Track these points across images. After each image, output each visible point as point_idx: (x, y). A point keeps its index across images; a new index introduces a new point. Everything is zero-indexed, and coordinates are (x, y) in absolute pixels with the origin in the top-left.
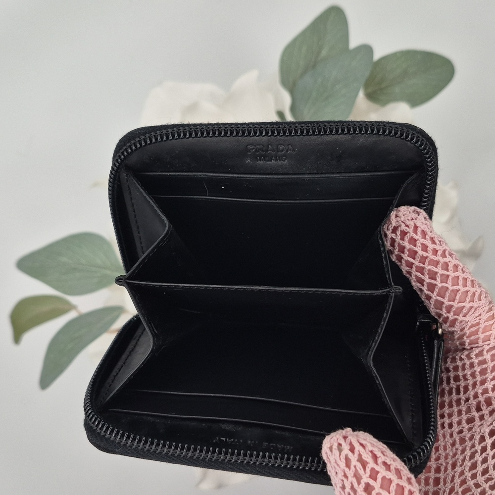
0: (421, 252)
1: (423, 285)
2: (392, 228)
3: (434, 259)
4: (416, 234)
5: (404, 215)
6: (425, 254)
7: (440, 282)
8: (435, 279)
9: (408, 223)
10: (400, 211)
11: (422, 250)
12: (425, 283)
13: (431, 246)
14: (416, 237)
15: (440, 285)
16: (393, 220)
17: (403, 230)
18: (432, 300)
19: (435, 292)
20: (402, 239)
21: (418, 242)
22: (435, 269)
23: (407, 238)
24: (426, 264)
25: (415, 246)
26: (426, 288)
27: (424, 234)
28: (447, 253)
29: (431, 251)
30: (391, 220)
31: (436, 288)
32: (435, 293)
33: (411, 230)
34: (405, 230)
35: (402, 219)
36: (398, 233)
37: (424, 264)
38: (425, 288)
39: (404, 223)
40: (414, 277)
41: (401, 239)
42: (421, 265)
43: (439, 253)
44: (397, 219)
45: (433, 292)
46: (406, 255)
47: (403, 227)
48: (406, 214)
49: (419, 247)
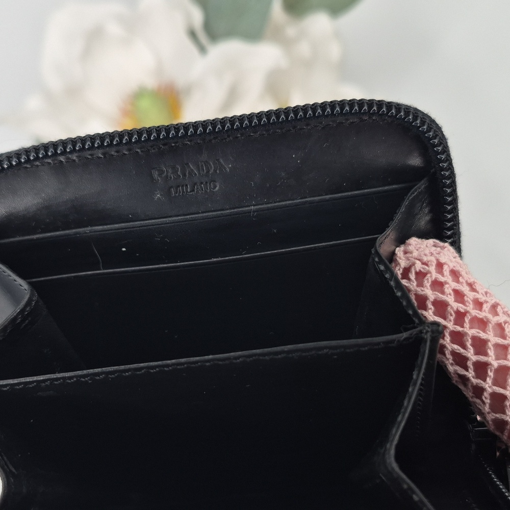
0: (454, 305)
1: (466, 369)
2: (401, 270)
3: (478, 315)
4: (443, 275)
5: (417, 250)
6: (461, 307)
7: (494, 357)
8: (486, 354)
9: (425, 259)
10: (410, 245)
11: (456, 301)
12: (470, 364)
13: (470, 295)
14: (442, 279)
15: (495, 364)
16: (400, 259)
17: (420, 271)
18: (485, 394)
19: (488, 379)
20: (420, 284)
21: (447, 286)
22: (483, 335)
23: (427, 283)
24: (467, 325)
25: (443, 293)
26: (473, 373)
27: (455, 274)
28: (499, 309)
29: (471, 303)
30: (398, 259)
31: (489, 372)
32: (489, 381)
33: (432, 269)
34: (422, 270)
35: (415, 254)
36: (412, 276)
37: (462, 326)
38: (471, 374)
39: (419, 260)
40: (449, 356)
41: (418, 286)
42: (459, 328)
43: (486, 307)
44: (408, 255)
45: (485, 380)
46: (431, 312)
47: (419, 266)
48: (420, 248)
49: (450, 294)
